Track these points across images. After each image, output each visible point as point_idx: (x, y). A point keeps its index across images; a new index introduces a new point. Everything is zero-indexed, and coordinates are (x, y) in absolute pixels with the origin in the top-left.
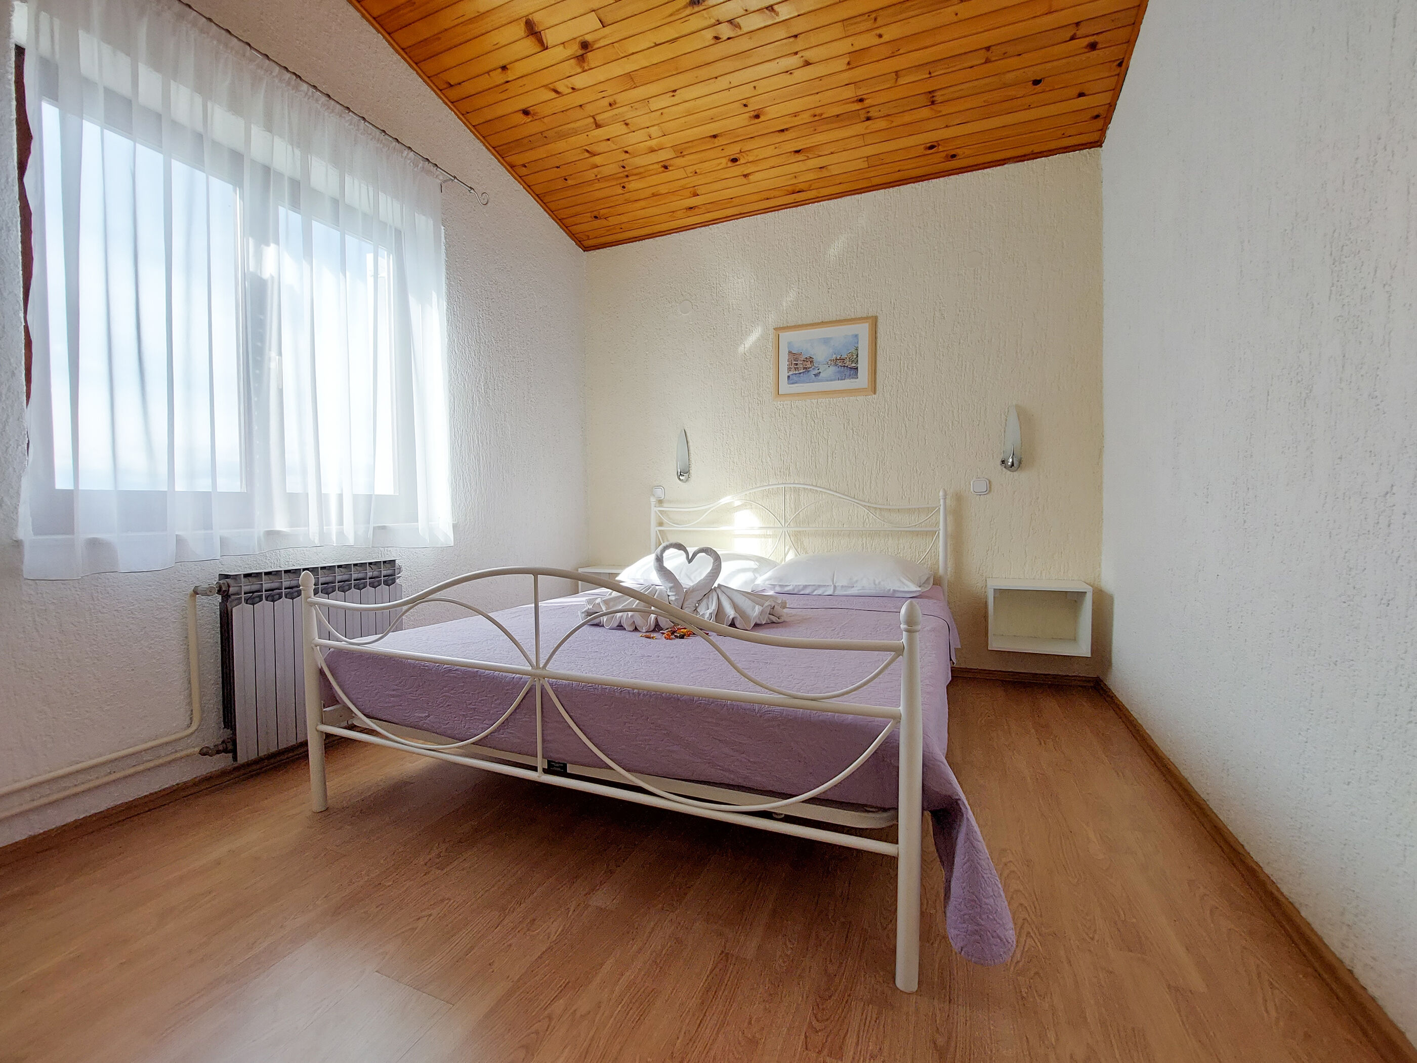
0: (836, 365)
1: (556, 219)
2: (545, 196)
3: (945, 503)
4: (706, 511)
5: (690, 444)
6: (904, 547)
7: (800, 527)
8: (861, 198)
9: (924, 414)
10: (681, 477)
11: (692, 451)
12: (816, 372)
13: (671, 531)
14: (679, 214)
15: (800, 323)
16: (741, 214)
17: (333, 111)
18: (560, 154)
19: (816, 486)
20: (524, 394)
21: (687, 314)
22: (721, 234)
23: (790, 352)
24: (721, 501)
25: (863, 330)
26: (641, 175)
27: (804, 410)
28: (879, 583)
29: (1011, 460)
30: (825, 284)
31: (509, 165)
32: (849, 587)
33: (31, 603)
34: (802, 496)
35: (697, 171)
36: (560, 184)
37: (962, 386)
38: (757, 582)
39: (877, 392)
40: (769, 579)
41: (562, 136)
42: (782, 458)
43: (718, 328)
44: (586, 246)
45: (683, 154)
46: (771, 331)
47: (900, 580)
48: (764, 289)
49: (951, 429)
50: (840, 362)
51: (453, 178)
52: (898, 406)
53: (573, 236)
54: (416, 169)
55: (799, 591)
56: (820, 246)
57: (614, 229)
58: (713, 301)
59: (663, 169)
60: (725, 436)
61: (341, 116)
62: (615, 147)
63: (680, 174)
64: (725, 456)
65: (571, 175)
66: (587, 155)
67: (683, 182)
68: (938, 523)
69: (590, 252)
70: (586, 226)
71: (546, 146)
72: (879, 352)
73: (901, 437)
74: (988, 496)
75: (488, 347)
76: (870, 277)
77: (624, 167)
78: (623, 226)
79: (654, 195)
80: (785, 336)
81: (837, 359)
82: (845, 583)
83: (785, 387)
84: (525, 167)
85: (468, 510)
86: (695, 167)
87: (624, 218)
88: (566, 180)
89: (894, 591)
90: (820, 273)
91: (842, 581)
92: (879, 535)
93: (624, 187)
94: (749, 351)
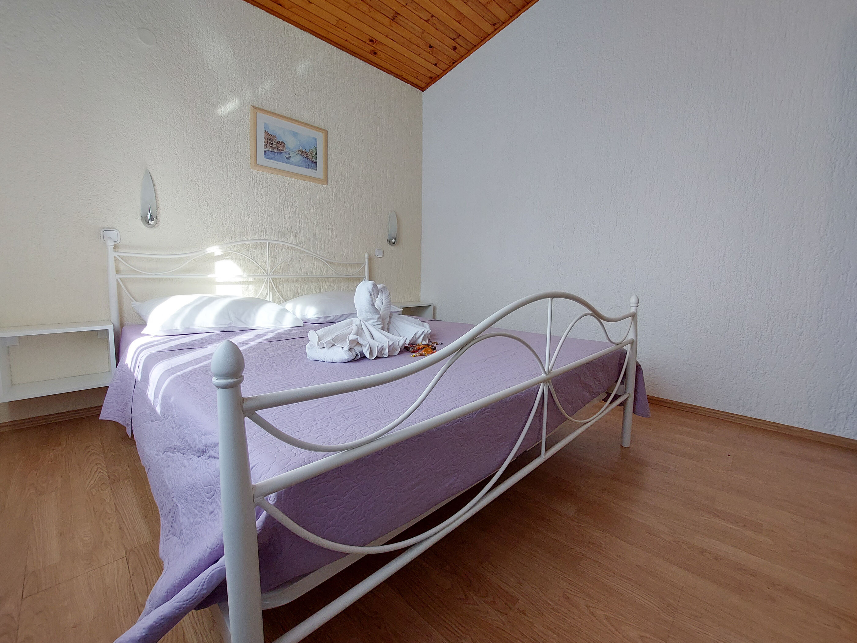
0: (302, 155)
3: (368, 261)
5: (157, 188)
7: (276, 275)
10: (149, 222)
11: (159, 196)
15: (272, 111)
23: (266, 132)
25: (318, 137)
27: (277, 183)
29: (394, 240)
39: (328, 184)
46: (249, 107)
68: (364, 273)
72: (329, 156)
74: (382, 258)
80: (261, 117)
81: (302, 151)
83: (261, 159)
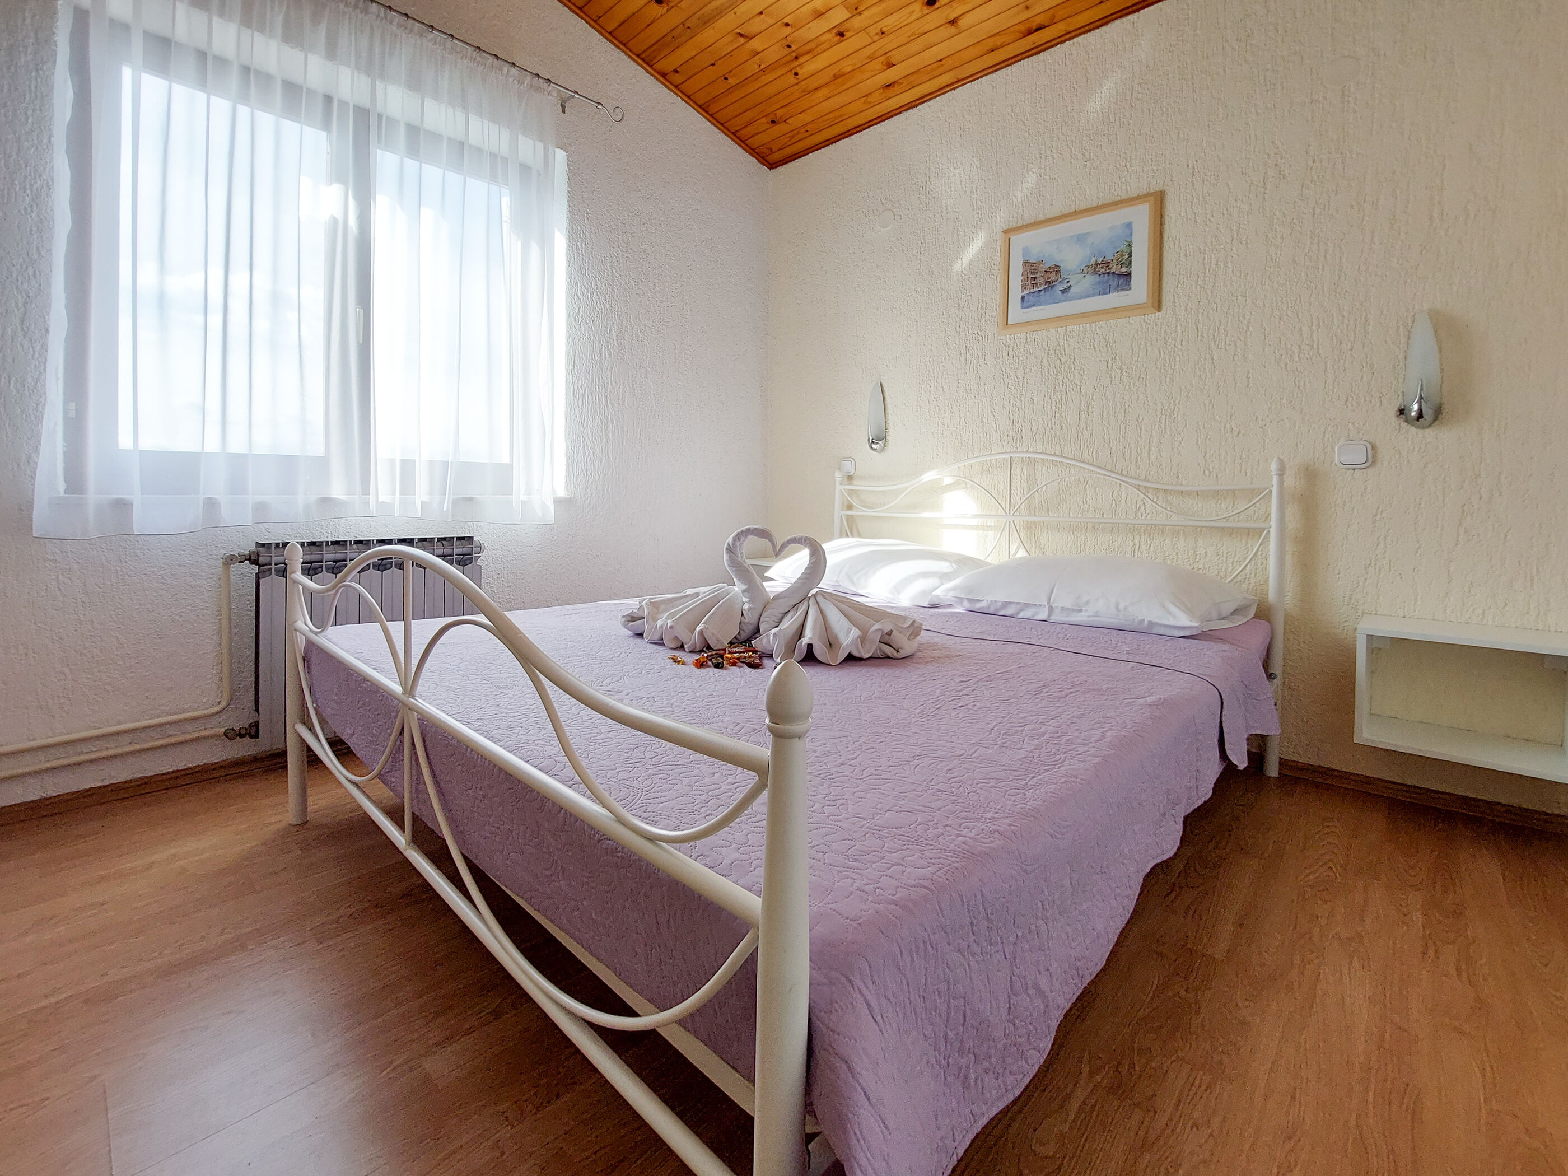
0: (1095, 272)
1: (728, 132)
2: (709, 106)
3: (1281, 483)
4: (906, 488)
5: (888, 401)
6: (1206, 552)
7: (1035, 515)
8: (1138, 18)
9: (1246, 338)
10: (873, 446)
11: (890, 411)
12: (1065, 286)
13: (862, 516)
14: (876, 97)
15: (1042, 217)
16: (958, 81)
17: (411, 31)
18: (711, 46)
19: (1061, 456)
20: (675, 345)
21: (888, 228)
22: (933, 114)
23: (1025, 262)
24: (923, 477)
25: (1141, 216)
26: (811, 50)
27: (1044, 344)
28: (1126, 608)
29: (1416, 407)
30: (1080, 156)
31: (658, 73)
32: (1074, 610)
33: (55, 561)
34: (1039, 470)
35: (884, 30)
36: (721, 87)
37: (1319, 286)
38: (937, 592)
39: (1164, 308)
40: (954, 589)
41: (707, 21)
42: (1012, 417)
43: (927, 240)
44: (771, 162)
45: (858, 10)
46: (999, 237)
47: (1164, 607)
48: (991, 177)
49: (1296, 359)
50: (1102, 267)
51: (573, 94)
52: (1200, 326)
53: (752, 151)
54: (522, 88)
55: (997, 610)
56: (1072, 102)
57: (798, 133)
58: (921, 206)
59: (838, 37)
60: (932, 388)
61: (421, 35)
62: (771, 21)
63: (862, 40)
64: (933, 415)
65: (731, 71)
66: (742, 40)
67: (868, 51)
68: (1268, 517)
69: (777, 169)
70: (767, 136)
71: (691, 40)
72: (1168, 244)
73: (1203, 377)
74: (1370, 471)
75: (625, 289)
76: (1153, 133)
77: (789, 46)
78: (808, 128)
79: (836, 77)
80: (1019, 241)
81: (1097, 264)
82: (1068, 604)
83: (1017, 313)
84: (677, 72)
85: (590, 482)
86: (880, 25)
87: (806, 117)
88: (726, 79)
89: (1151, 623)
90: (1072, 141)
91: (1063, 600)
92: (1163, 533)
93: (796, 74)
94: (967, 268)
